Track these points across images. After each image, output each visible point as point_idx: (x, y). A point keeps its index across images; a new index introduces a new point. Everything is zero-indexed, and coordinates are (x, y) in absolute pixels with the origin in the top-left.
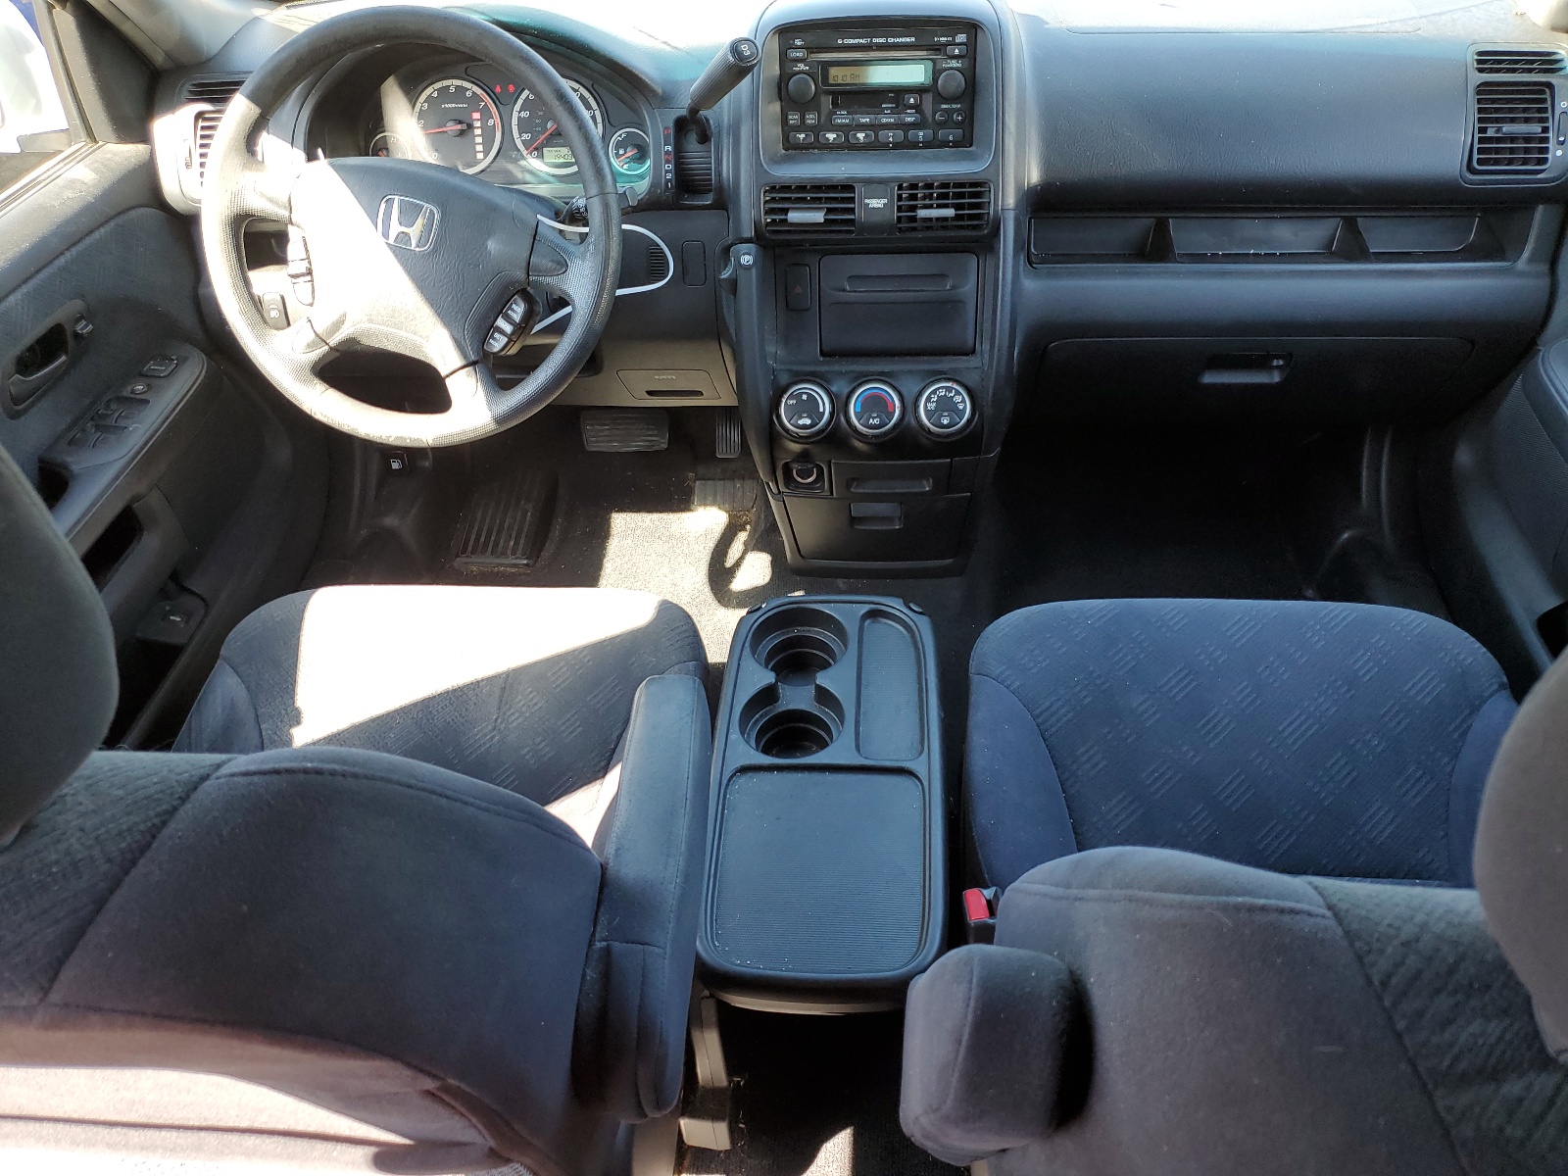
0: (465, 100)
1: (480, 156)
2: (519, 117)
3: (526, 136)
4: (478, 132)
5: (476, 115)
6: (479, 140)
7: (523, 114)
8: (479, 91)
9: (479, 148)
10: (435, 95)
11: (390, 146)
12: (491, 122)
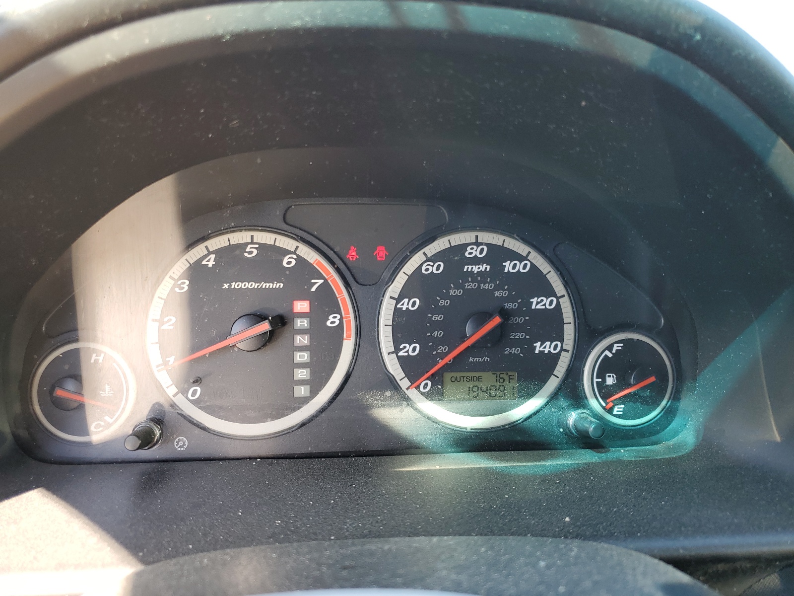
0: (277, 272)
1: (302, 391)
2: (397, 312)
3: (411, 349)
4: (302, 340)
5: (302, 306)
6: (302, 357)
7: (405, 305)
8: (311, 256)
9: (302, 374)
10: (211, 262)
11: (85, 374)
12: (333, 321)
